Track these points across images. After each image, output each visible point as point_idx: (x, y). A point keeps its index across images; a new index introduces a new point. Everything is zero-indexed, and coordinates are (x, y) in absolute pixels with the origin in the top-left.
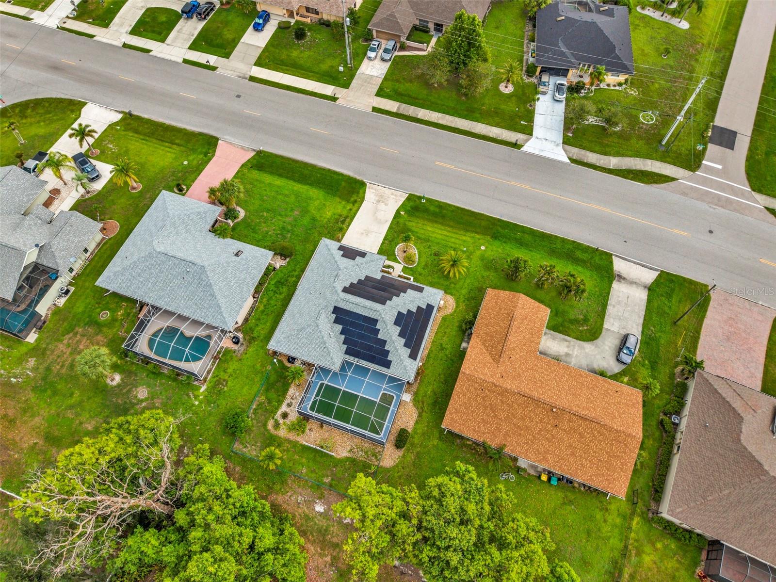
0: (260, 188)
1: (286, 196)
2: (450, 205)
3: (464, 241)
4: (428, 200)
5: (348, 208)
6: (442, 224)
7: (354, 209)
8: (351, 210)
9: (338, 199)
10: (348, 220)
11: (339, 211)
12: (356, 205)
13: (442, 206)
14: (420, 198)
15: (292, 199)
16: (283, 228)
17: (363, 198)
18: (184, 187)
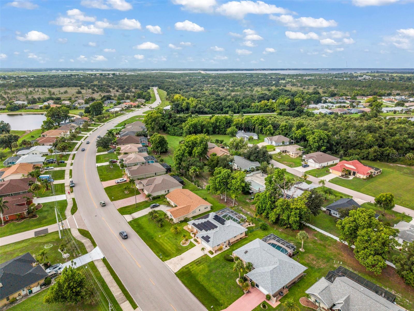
0: (223, 289)
1: (214, 281)
2: (154, 252)
3: (163, 240)
4: (159, 256)
5: (191, 267)
6: (163, 248)
7: (189, 265)
8: (191, 266)
9: (193, 272)
10: (196, 261)
11: (196, 267)
12: (187, 266)
13: (157, 253)
14: (161, 259)
15: (212, 279)
16: (223, 267)
17: (182, 268)
18: (261, 306)
